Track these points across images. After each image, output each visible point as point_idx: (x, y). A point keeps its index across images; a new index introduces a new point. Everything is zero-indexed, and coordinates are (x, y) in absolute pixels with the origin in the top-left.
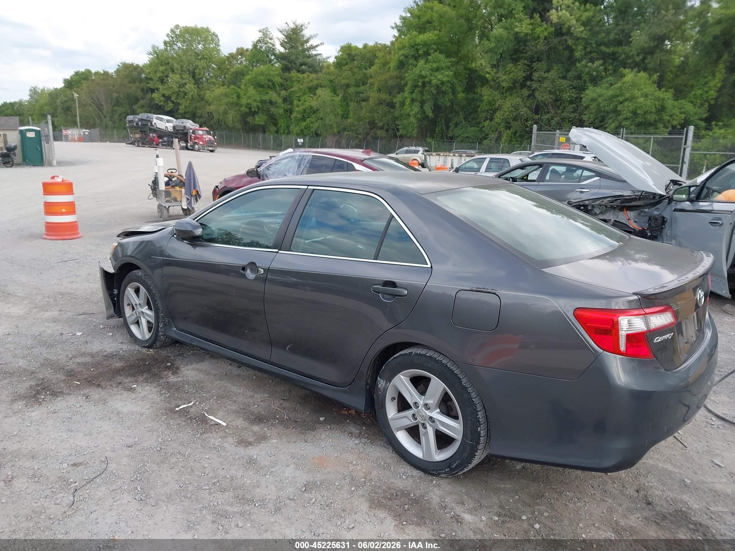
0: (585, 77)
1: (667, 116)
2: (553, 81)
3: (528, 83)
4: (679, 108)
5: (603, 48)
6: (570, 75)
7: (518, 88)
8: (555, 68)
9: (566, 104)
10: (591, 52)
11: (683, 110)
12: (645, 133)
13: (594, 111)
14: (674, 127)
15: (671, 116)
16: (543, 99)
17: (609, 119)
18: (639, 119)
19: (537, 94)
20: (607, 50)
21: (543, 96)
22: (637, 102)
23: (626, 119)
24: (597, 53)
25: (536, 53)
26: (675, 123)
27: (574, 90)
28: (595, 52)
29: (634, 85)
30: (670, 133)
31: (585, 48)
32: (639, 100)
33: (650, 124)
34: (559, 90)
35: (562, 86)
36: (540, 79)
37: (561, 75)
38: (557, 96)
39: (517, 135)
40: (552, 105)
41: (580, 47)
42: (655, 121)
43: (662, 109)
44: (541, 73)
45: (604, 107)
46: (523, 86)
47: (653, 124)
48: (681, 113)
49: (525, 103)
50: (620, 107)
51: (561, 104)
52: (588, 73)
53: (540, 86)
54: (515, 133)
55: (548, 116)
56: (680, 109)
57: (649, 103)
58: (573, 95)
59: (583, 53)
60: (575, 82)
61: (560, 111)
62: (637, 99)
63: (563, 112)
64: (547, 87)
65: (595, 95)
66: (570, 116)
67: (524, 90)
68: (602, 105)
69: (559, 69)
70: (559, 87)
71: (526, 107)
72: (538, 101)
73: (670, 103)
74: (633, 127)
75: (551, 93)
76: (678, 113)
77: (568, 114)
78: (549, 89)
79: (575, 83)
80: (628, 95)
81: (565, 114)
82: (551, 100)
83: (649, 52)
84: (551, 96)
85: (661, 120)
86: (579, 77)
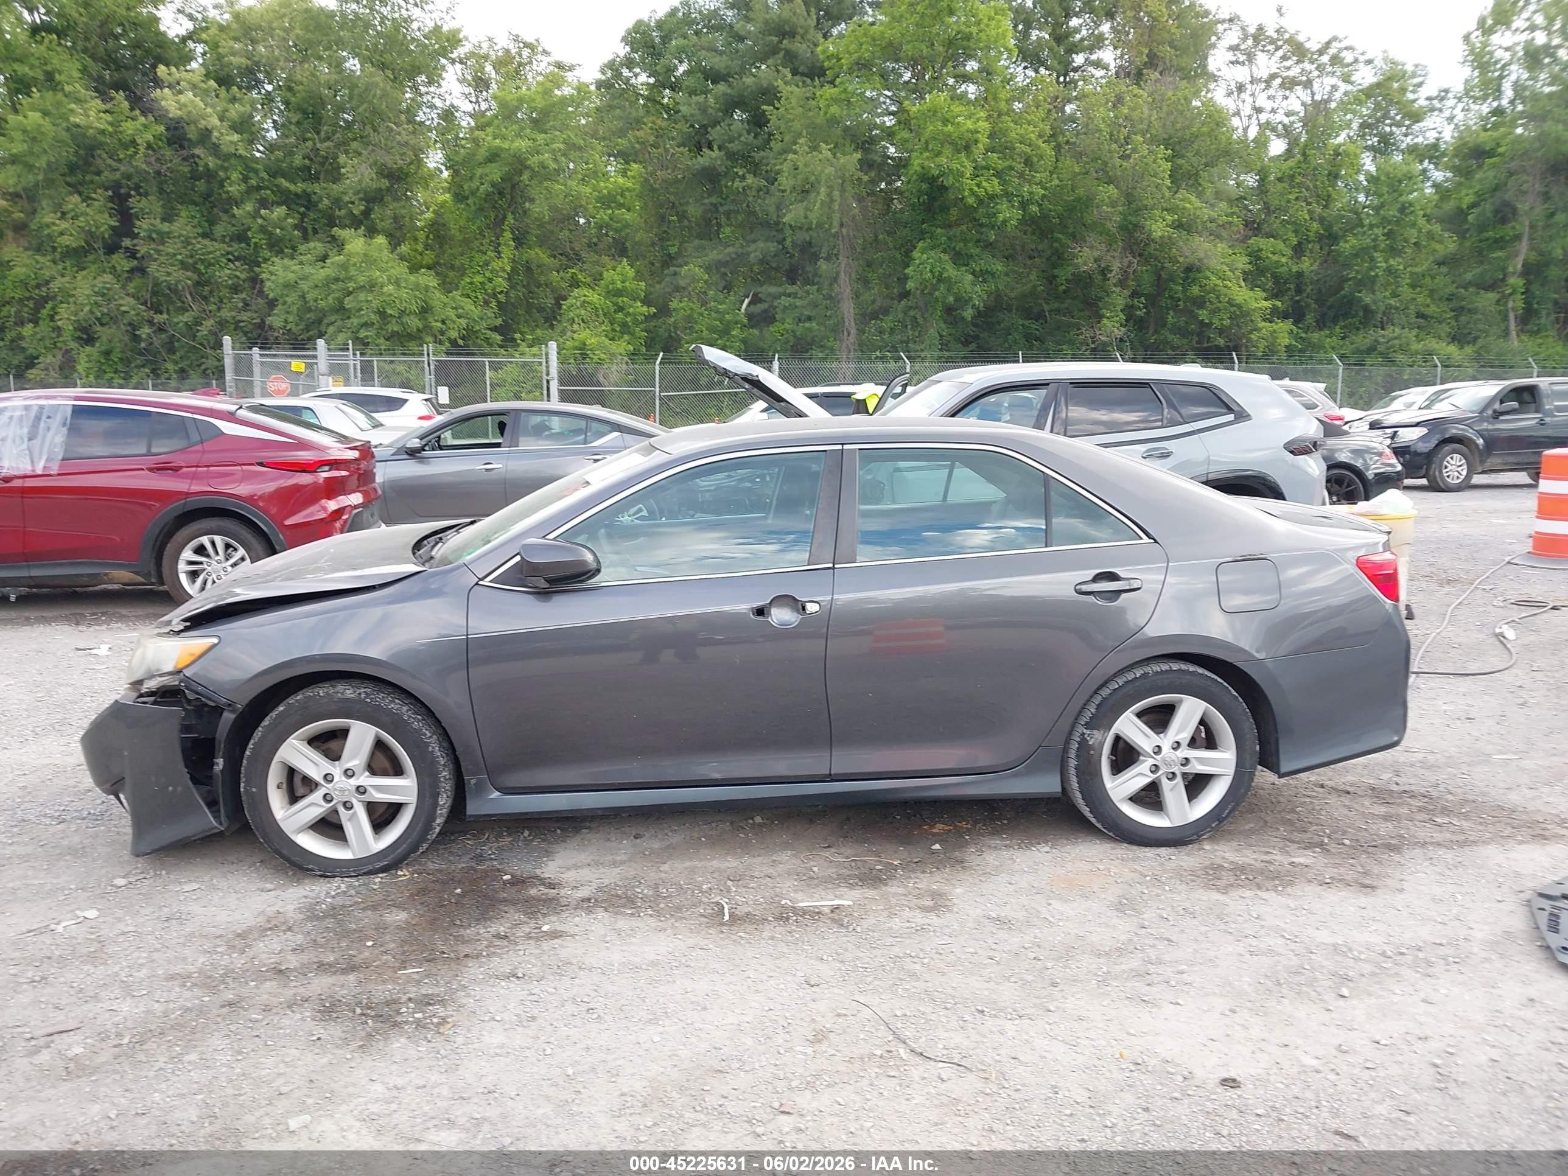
0: (256, 238)
1: (436, 321)
2: (187, 242)
3: (127, 242)
4: (453, 308)
5: (284, 183)
6: (219, 230)
7: (101, 252)
8: (183, 214)
9: (225, 292)
10: (258, 188)
11: (460, 311)
12: (404, 354)
13: (294, 309)
14: (453, 343)
15: (443, 322)
16: (171, 280)
17: (328, 325)
18: (394, 327)
19: (152, 268)
20: (292, 188)
21: (169, 274)
22: (383, 294)
23: (365, 325)
24: (273, 192)
25: (129, 177)
26: (454, 334)
27: (237, 263)
28: (268, 188)
29: (369, 260)
30: (448, 354)
31: (245, 179)
32: (385, 289)
33: (411, 337)
34: (202, 261)
35: (211, 253)
36: (154, 236)
37: (200, 231)
38: (200, 274)
39: (115, 357)
40: (191, 294)
41: (235, 176)
42: (419, 330)
43: (425, 310)
44: (153, 221)
45: (316, 300)
46: (111, 249)
47: (416, 337)
48: (459, 317)
49: (123, 287)
50: (349, 303)
51: (211, 292)
52: (263, 229)
53: (158, 251)
54: (107, 353)
55: (186, 317)
56: (455, 308)
57: (404, 294)
58: (238, 274)
59: (243, 187)
60: (236, 246)
61: (213, 307)
62: (382, 287)
63: (219, 309)
64: (175, 255)
65: (291, 277)
66: (239, 318)
67: (115, 257)
68: (309, 297)
69: (193, 217)
70: (203, 254)
71: (128, 295)
72: (157, 284)
73: (438, 298)
74: (382, 341)
75: (184, 265)
76: (454, 318)
77: (233, 313)
78: (179, 257)
79: (236, 248)
80: (362, 279)
81: (226, 314)
82: (189, 282)
83: (374, 198)
84: (189, 274)
85: (427, 328)
86: (241, 237)
